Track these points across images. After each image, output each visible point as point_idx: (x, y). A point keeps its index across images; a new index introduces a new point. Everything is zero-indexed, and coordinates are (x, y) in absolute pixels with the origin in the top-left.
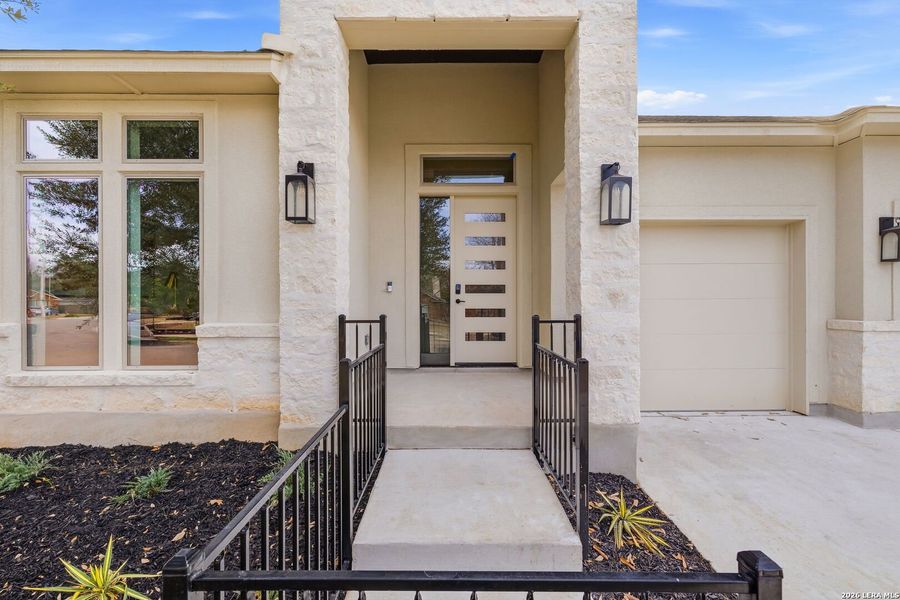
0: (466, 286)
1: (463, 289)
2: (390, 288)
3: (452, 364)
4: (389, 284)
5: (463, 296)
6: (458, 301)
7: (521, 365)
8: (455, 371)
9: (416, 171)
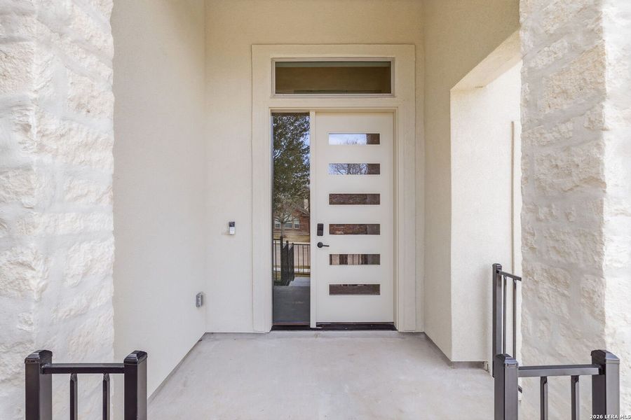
0: (331, 225)
1: (326, 230)
2: (232, 230)
3: (313, 325)
4: (232, 225)
5: (327, 238)
6: (320, 245)
7: (401, 327)
8: (316, 336)
9: (267, 78)
